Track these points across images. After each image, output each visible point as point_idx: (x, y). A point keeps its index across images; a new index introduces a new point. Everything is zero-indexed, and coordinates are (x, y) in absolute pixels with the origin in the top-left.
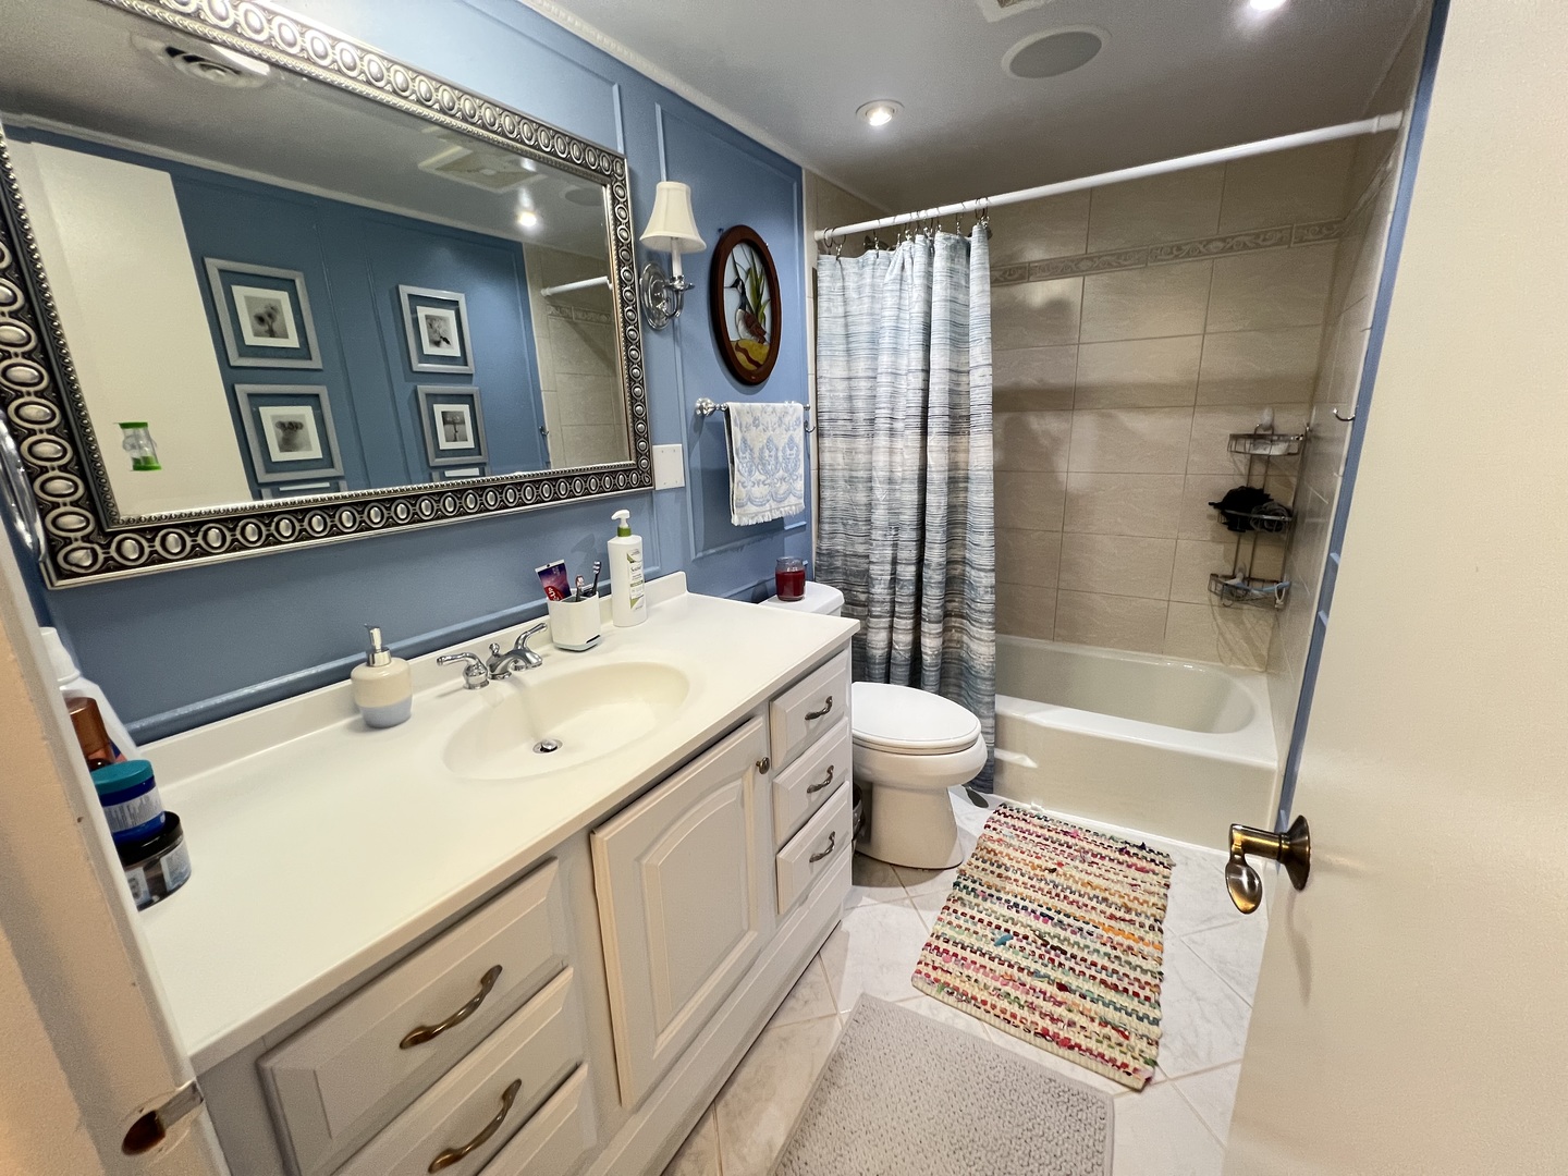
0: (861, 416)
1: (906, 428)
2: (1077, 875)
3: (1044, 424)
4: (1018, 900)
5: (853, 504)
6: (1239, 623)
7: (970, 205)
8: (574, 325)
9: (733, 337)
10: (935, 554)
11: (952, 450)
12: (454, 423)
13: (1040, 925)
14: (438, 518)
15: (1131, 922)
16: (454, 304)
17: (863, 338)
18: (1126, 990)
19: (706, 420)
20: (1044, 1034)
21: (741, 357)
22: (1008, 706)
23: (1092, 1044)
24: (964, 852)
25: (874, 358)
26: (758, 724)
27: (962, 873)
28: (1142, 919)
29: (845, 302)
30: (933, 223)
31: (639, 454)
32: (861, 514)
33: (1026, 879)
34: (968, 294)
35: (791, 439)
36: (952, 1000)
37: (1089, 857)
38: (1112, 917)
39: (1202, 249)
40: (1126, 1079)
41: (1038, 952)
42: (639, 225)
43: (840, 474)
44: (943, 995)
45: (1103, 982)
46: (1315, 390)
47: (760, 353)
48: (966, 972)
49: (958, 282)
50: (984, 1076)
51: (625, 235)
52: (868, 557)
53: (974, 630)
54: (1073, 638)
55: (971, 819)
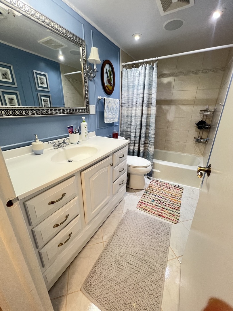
0: (130, 103)
1: (139, 105)
2: (167, 191)
3: (165, 107)
4: (156, 195)
5: (128, 121)
6: (199, 147)
7: (154, 59)
8: (71, 82)
9: (106, 84)
10: (143, 131)
11: (148, 110)
12: (46, 102)
13: (160, 199)
14: (48, 114)
15: (176, 198)
16: (45, 76)
17: (131, 87)
18: (174, 209)
19: (100, 101)
20: (160, 215)
21: (107, 88)
22: (155, 161)
23: (168, 217)
24: (146, 187)
25: (133, 91)
26: (111, 157)
27: (146, 190)
28: (178, 197)
29: (128, 79)
30: (146, 62)
31: (87, 106)
32: (129, 123)
33: (157, 191)
34: (153, 78)
35: (116, 107)
36: (144, 210)
37: (169, 188)
38: (172, 197)
39: (198, 72)
40: (174, 222)
41: (159, 203)
42: (87, 56)
43: (125, 115)
44: (142, 210)
45: (170, 207)
46: (217, 102)
47: (111, 88)
48: (146, 206)
49: (151, 76)
50: (149, 222)
51: (84, 58)
52: (130, 132)
53: (150, 146)
54: (167, 150)
55: (148, 181)
